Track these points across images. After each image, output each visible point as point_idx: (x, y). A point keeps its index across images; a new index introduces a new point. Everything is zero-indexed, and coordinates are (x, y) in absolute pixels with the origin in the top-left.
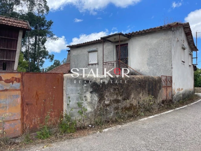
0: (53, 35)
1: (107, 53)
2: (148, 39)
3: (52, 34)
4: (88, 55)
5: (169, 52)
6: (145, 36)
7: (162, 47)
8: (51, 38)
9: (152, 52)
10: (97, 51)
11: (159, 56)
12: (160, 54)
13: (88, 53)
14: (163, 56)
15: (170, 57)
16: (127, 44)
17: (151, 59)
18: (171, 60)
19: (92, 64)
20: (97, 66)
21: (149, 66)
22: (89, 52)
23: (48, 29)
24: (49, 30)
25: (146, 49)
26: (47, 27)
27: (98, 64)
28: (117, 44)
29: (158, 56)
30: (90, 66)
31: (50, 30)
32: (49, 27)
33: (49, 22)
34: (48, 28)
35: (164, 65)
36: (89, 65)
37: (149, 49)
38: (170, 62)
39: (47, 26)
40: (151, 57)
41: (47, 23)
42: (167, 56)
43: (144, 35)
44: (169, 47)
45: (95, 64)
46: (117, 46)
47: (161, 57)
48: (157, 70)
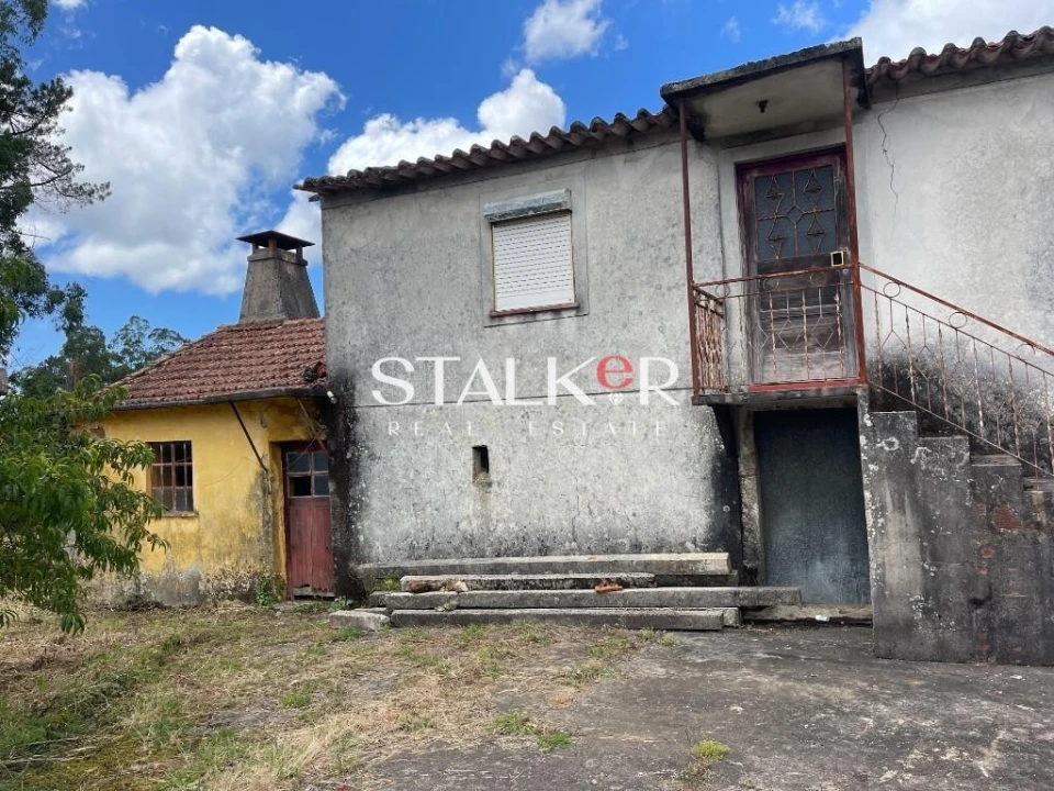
0: (69, 168)
1: (661, 224)
2: (1027, 108)
3: (65, 160)
4: (487, 248)
6: (994, 86)
8: (59, 185)
10: (569, 212)
13: (485, 233)
16: (842, 153)
19: (530, 314)
20: (569, 322)
22: (497, 222)
23: (41, 132)
24: (44, 137)
25: (1011, 183)
26: (29, 122)
27: (578, 308)
28: (745, 156)
30: (512, 328)
31: (53, 139)
32: (43, 119)
33: (44, 87)
34: (35, 125)
36: (497, 317)
39: (32, 111)
41: (30, 96)
43: (988, 81)
45: (557, 311)
46: (741, 170)
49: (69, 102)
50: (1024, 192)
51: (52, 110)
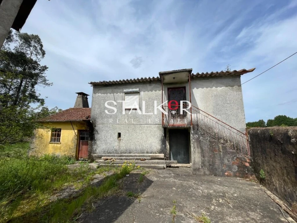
0: (46, 80)
2: (213, 84)
5: (240, 100)
7: (230, 95)
8: (43, 83)
9: (218, 99)
10: (139, 93)
11: (228, 104)
12: (229, 102)
13: (124, 95)
14: (232, 105)
15: (242, 106)
16: (185, 88)
17: (218, 107)
18: (243, 110)
21: (216, 115)
22: (126, 93)
23: (41, 74)
29: (226, 104)
31: (43, 75)
33: (43, 66)
34: (40, 72)
35: (235, 115)
37: (215, 96)
38: (242, 111)
40: (217, 105)
41: (40, 67)
42: (238, 104)
44: (239, 95)
46: (168, 89)
47: (231, 106)
48: (227, 119)
49: (47, 69)
50: (212, 97)
51: (44, 70)
